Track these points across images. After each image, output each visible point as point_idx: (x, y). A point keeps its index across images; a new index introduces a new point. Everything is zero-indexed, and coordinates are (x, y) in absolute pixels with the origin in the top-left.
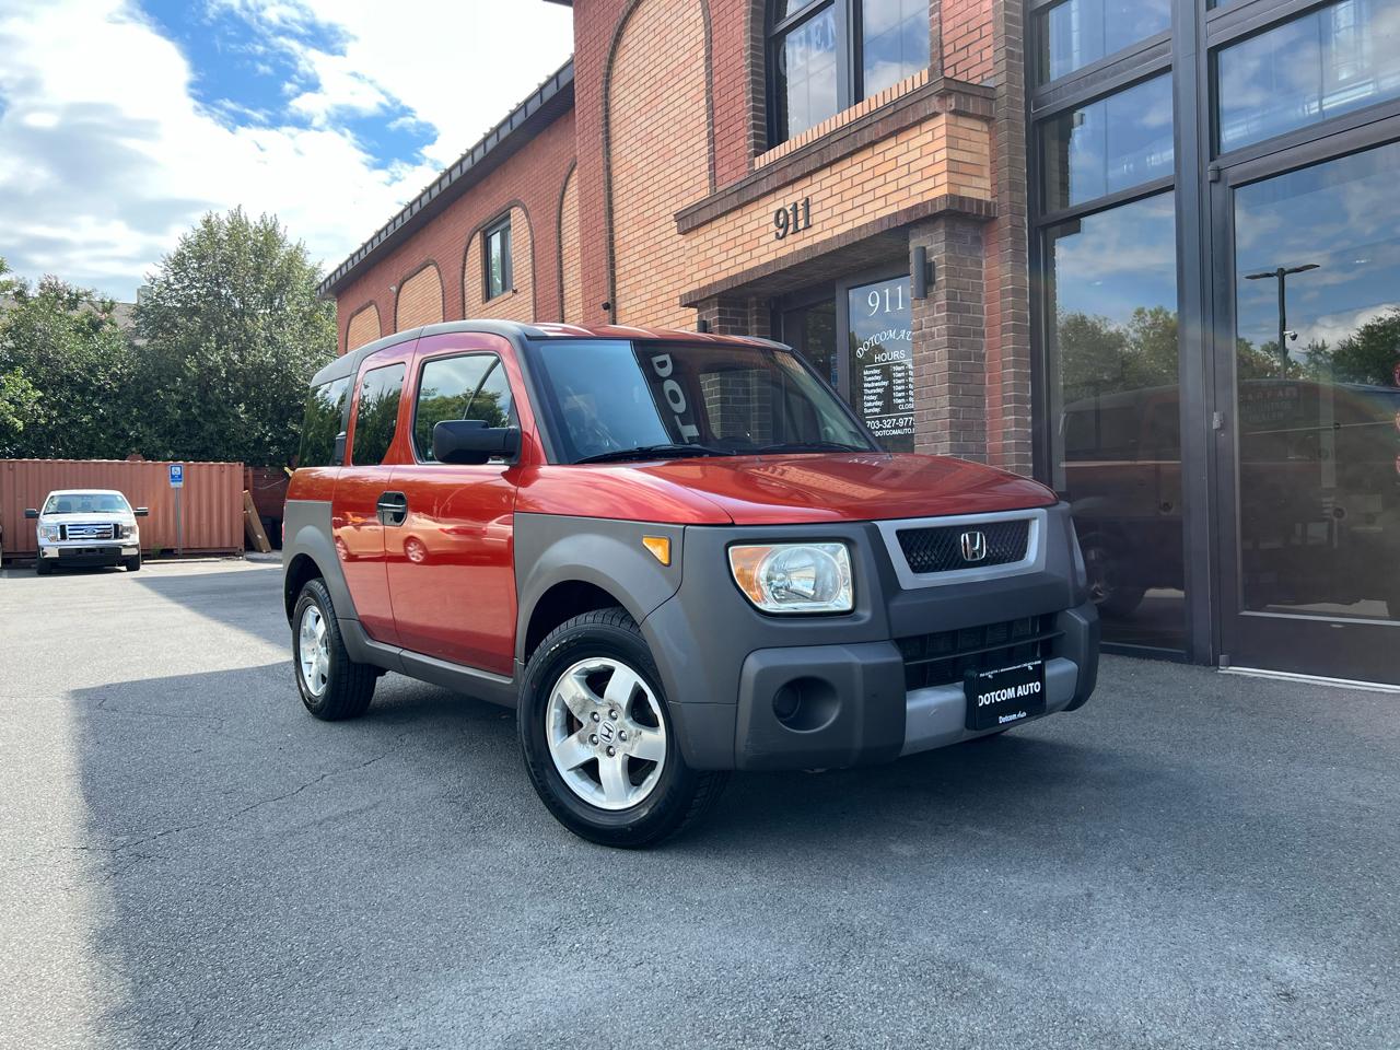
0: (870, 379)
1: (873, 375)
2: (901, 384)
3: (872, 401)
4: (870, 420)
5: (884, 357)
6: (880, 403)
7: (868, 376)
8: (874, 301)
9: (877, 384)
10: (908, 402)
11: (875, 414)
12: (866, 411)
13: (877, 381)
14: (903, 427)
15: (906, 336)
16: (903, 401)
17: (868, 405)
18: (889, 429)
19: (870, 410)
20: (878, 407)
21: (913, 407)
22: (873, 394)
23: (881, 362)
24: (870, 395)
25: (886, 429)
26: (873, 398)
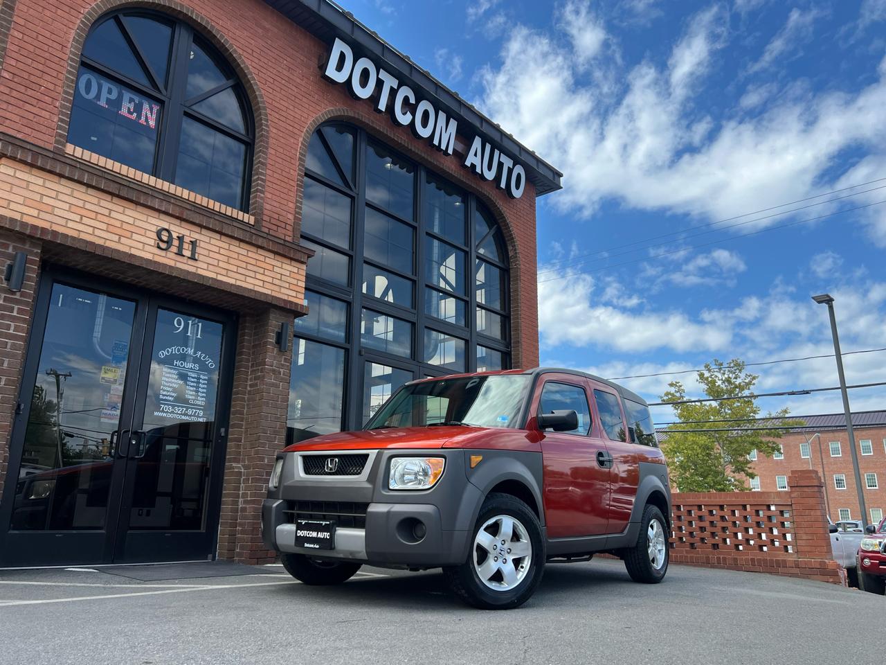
0: (168, 375)
1: (171, 373)
2: (193, 386)
3: (168, 391)
4: (165, 404)
5: (182, 364)
6: (175, 395)
7: (167, 373)
8: (179, 324)
9: (173, 381)
10: (197, 400)
11: (170, 401)
12: (161, 397)
13: (174, 378)
14: (191, 416)
15: (200, 356)
16: (193, 397)
17: (164, 393)
18: (180, 414)
19: (164, 398)
20: (172, 396)
21: (200, 403)
22: (169, 387)
23: (179, 366)
24: (166, 386)
25: (177, 414)
26: (169, 389)
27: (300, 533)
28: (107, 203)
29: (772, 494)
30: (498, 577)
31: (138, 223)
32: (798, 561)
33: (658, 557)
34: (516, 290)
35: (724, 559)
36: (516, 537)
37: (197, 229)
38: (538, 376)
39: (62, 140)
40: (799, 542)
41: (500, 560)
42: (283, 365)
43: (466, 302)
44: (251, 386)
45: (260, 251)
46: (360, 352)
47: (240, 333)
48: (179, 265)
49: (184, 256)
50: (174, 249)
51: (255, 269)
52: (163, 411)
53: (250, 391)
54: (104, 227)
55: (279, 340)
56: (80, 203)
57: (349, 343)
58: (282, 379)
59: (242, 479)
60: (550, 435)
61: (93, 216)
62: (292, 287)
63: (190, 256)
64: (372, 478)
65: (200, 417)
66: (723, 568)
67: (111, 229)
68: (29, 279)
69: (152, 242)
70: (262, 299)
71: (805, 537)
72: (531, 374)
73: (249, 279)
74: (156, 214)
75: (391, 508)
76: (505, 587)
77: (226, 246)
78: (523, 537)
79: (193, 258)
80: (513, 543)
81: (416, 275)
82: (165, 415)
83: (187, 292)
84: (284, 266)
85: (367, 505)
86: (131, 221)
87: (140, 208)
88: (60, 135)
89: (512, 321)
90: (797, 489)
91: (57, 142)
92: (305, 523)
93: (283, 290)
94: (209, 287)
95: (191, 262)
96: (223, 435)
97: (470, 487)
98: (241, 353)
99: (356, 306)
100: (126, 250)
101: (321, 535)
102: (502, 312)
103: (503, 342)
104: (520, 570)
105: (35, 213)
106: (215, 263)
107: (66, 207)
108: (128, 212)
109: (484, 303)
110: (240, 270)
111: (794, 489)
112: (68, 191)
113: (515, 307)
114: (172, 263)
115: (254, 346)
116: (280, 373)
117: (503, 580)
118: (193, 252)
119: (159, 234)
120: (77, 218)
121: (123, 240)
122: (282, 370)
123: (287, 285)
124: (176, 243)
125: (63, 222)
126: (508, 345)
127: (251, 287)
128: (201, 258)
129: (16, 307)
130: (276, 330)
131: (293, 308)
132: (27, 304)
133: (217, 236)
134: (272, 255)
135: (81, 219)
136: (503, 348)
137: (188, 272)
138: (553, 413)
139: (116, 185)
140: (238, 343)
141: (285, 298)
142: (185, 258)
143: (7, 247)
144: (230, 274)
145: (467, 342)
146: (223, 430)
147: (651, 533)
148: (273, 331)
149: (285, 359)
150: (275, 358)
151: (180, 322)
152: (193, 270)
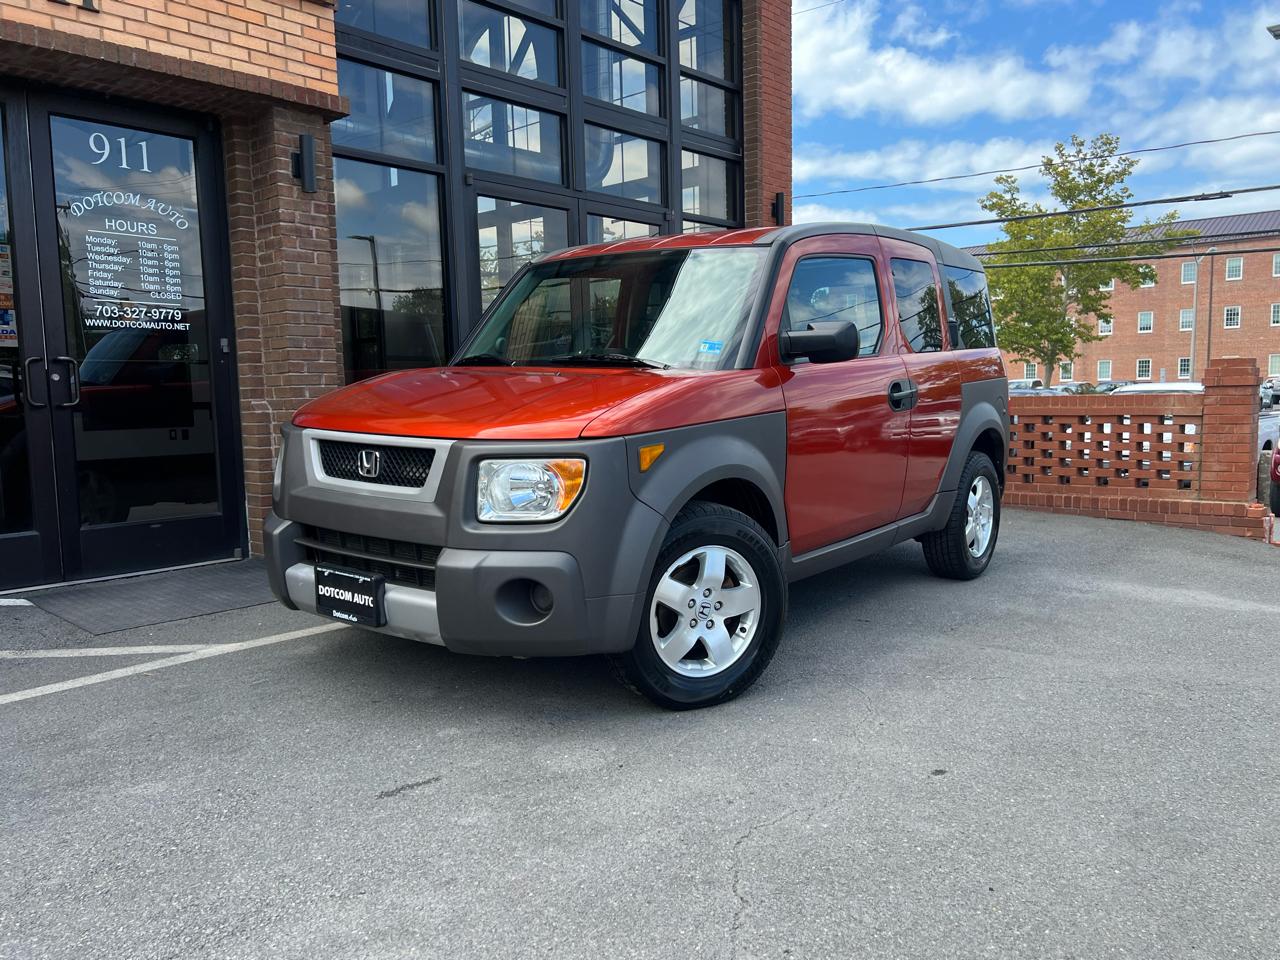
0: (98, 249)
1: (105, 245)
2: (152, 267)
3: (104, 279)
4: (103, 304)
5: (121, 225)
6: (120, 285)
7: (94, 244)
8: (100, 144)
9: (110, 258)
10: (166, 291)
11: (111, 297)
12: (93, 291)
14: (159, 321)
15: (156, 208)
16: (158, 287)
17: (97, 283)
18: (137, 320)
19: (100, 292)
20: (115, 288)
21: (172, 297)
22: (104, 270)
23: (117, 230)
24: (99, 270)
25: (131, 319)
26: (105, 275)
27: (324, 590)
29: (1172, 399)
30: (699, 652)
32: (1199, 504)
33: (980, 537)
34: (753, 39)
35: (1077, 500)
36: (732, 578)
38: (783, 248)
40: (1205, 475)
41: (702, 624)
42: (314, 218)
43: (661, 67)
44: (263, 260)
46: (465, 178)
47: (226, 156)
48: (62, 26)
49: (68, 5)
51: (227, 23)
52: (102, 316)
53: (261, 270)
55: (299, 172)
57: (443, 163)
58: (316, 244)
59: (272, 427)
60: (802, 368)
62: (310, 59)
63: (80, 3)
64: (443, 498)
65: (177, 322)
66: (1075, 513)
70: (251, 87)
71: (1216, 467)
72: (770, 245)
73: (217, 48)
75: (483, 560)
76: (710, 668)
78: (746, 579)
79: (89, 8)
80: (725, 592)
81: (562, 18)
82: (107, 323)
83: (101, 80)
84: (288, 13)
85: (436, 551)
89: (745, 100)
90: (1217, 390)
92: (330, 573)
93: (293, 67)
94: (135, 70)
95: (85, 17)
96: (226, 350)
97: (639, 510)
98: (234, 198)
99: (450, 88)
101: (359, 599)
102: (727, 84)
103: (729, 140)
104: (738, 636)
106: (139, 14)
109: (695, 68)
110: (195, 28)
111: (1211, 390)
113: (750, 72)
114: (44, 22)
115: (257, 183)
116: (310, 233)
117: (707, 656)
122: (313, 229)
123: (299, 56)
126: (739, 146)
127: (223, 63)
128: (107, 6)
130: (292, 150)
131: (318, 104)
136: (729, 153)
137: (83, 40)
138: (810, 328)
140: (226, 177)
141: (299, 82)
142: (73, 8)
144: (175, 37)
145: (663, 144)
146: (224, 342)
147: (973, 500)
148: (284, 153)
149: (317, 206)
150: (296, 206)
151: (101, 142)
152: (90, 33)
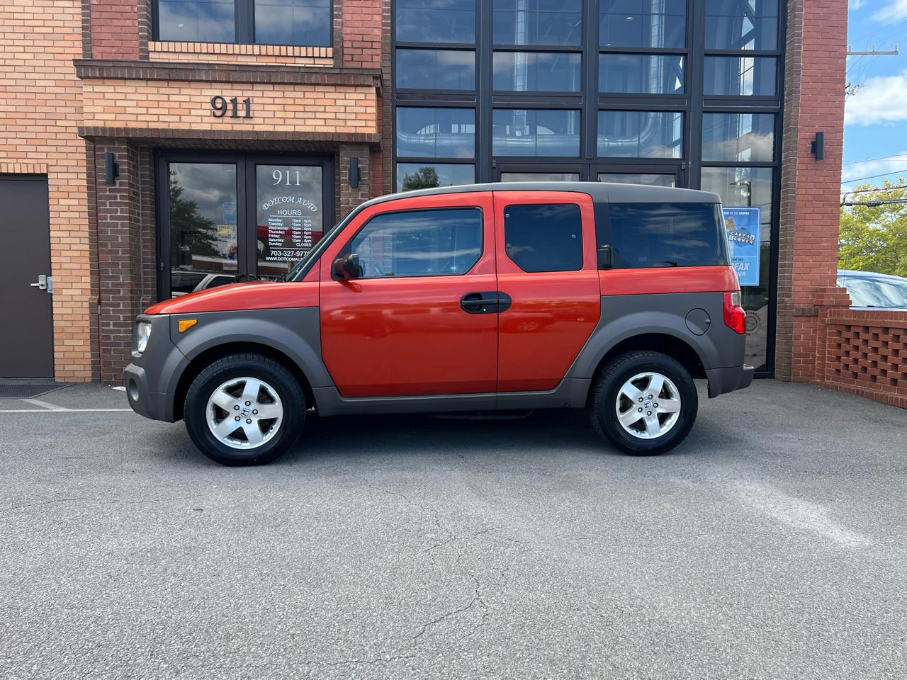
0: (274, 224)
1: (277, 222)
2: (298, 231)
3: (276, 238)
4: (274, 250)
5: (285, 212)
6: (282, 240)
7: (272, 222)
8: (277, 175)
9: (279, 228)
10: (304, 242)
11: (278, 246)
12: (270, 244)
13: (280, 226)
14: (300, 257)
15: (302, 202)
16: (300, 241)
17: (272, 240)
18: (290, 257)
19: (273, 244)
20: (280, 242)
21: (307, 245)
22: (276, 234)
23: (283, 215)
24: (273, 234)
25: (287, 257)
26: (276, 236)
28: (165, 89)
31: (194, 99)
37: (249, 87)
39: (144, 40)
41: (243, 420)
45: (319, 88)
46: (492, 163)
48: (237, 128)
49: (239, 117)
50: (229, 113)
51: (314, 109)
52: (274, 256)
54: (166, 111)
56: (144, 97)
57: (476, 157)
61: (155, 104)
62: (360, 116)
63: (244, 116)
67: (172, 111)
68: (123, 171)
69: (208, 113)
73: (308, 122)
74: (208, 85)
77: (281, 94)
79: (248, 117)
80: (260, 405)
82: (275, 259)
84: (348, 96)
86: (187, 98)
87: (193, 85)
88: (142, 37)
91: (141, 44)
93: (349, 123)
95: (247, 121)
99: (483, 110)
100: (186, 127)
105: (112, 117)
106: (271, 114)
107: (134, 104)
108: (184, 91)
110: (298, 115)
112: (133, 90)
114: (228, 128)
118: (248, 110)
119: (213, 102)
120: (144, 111)
121: (183, 118)
123: (353, 116)
124: (230, 107)
125: (133, 118)
127: (311, 129)
128: (257, 114)
129: (118, 195)
130: (348, 166)
131: (359, 140)
132: (125, 191)
133: (270, 87)
134: (332, 89)
135: (147, 110)
139: (167, 71)
141: (351, 131)
142: (241, 118)
143: (102, 149)
144: (288, 121)
148: (345, 168)
149: (362, 194)
150: (350, 195)
151: (278, 173)
152: (249, 128)
